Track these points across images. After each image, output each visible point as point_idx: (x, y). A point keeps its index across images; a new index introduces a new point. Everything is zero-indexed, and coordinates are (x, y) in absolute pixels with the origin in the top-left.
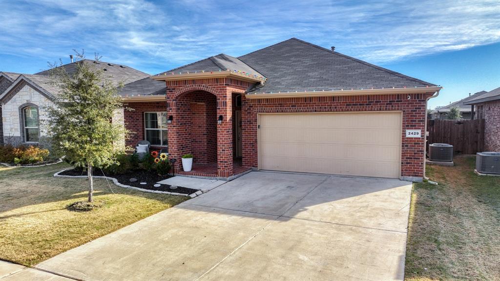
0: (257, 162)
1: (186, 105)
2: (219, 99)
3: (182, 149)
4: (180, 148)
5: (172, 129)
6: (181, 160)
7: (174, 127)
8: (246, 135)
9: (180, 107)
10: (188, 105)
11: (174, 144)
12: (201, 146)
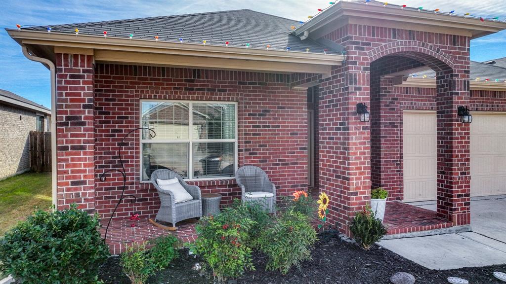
2: (457, 76)
5: (361, 133)
11: (365, 168)
12: (295, 171)
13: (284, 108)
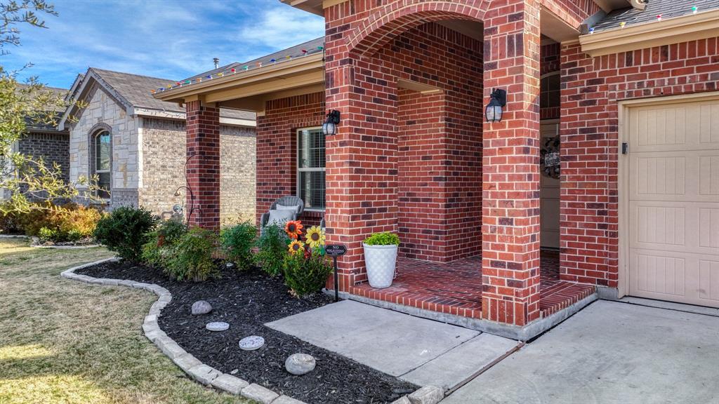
0: (617, 270)
1: (384, 83)
2: (493, 31)
3: (369, 217)
4: (359, 211)
5: (338, 151)
6: (362, 251)
7: (342, 144)
8: (578, 178)
9: (364, 85)
10: (391, 85)
11: (342, 198)
12: (427, 211)
13: (414, 122)
